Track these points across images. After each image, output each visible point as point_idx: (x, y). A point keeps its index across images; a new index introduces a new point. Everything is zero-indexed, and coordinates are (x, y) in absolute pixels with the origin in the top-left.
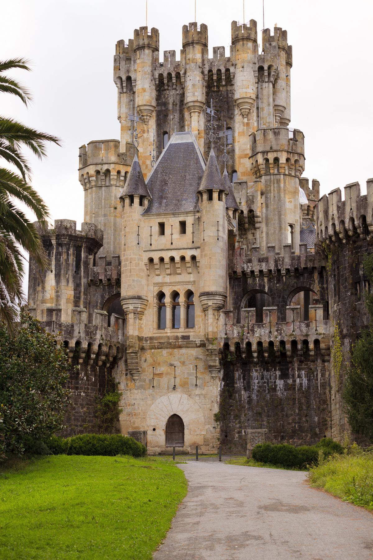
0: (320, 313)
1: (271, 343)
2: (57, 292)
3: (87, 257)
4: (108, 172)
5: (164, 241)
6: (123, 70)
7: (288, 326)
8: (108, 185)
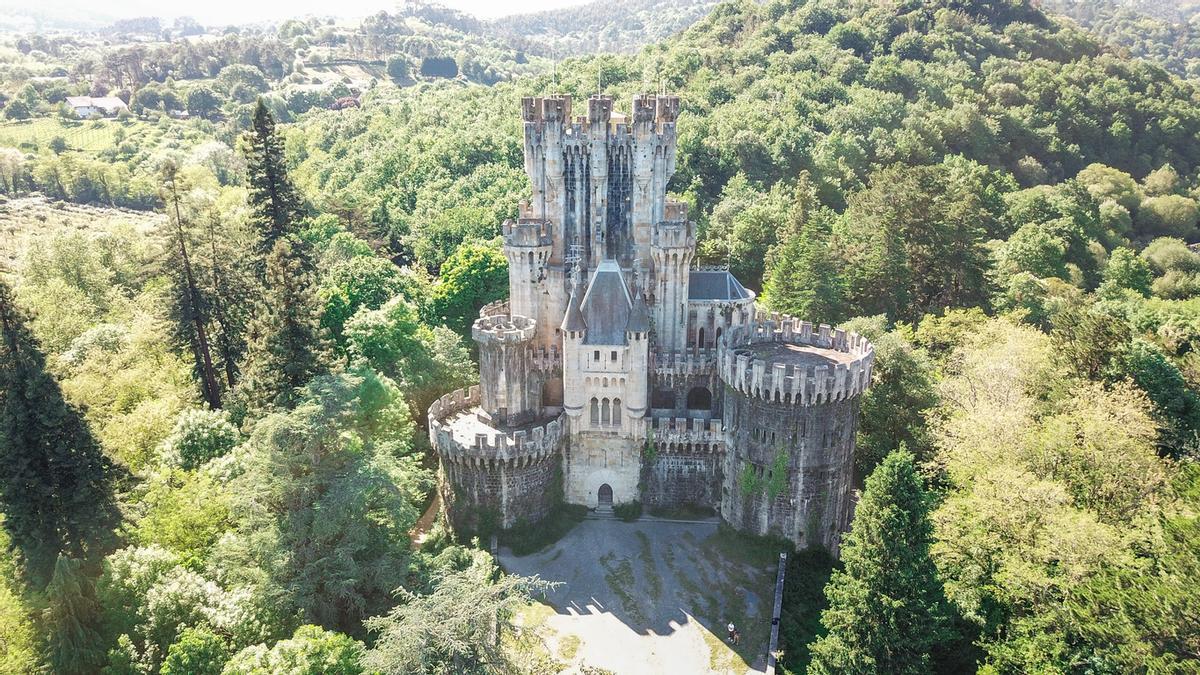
0: (719, 426)
1: (681, 445)
2: (508, 386)
3: (528, 353)
4: (531, 254)
5: (599, 365)
6: (534, 139)
7: (694, 433)
8: (531, 263)
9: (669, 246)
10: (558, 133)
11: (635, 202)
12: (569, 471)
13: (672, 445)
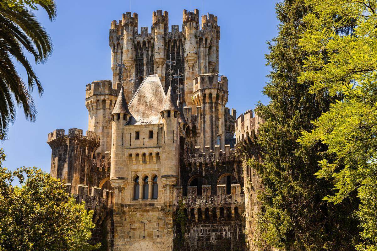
0: (239, 189)
1: (207, 210)
2: (69, 175)
3: (89, 153)
4: (104, 101)
5: (139, 143)
6: (115, 38)
7: (218, 197)
8: (104, 109)
9: (205, 87)
10: (131, 33)
11: (186, 77)
12: (112, 245)
13: (200, 209)
